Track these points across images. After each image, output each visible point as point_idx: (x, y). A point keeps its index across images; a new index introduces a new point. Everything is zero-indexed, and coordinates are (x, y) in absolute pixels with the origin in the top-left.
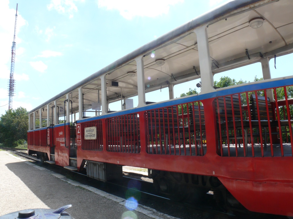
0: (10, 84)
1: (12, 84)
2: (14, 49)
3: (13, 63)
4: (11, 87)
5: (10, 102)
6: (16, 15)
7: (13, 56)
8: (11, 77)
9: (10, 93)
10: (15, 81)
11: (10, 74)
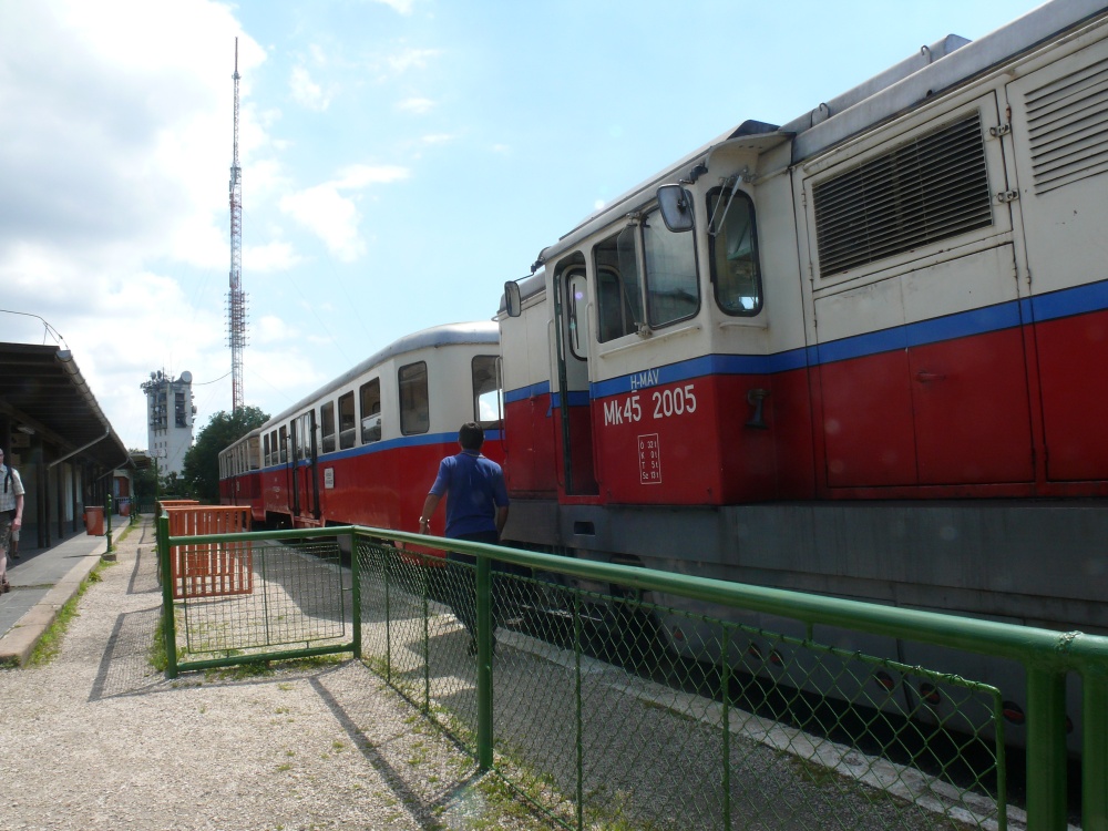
0: (232, 309)
1: (237, 307)
2: (236, 191)
3: (236, 237)
4: (237, 318)
5: (235, 366)
6: (236, 77)
7: (236, 214)
8: (233, 286)
9: (232, 338)
10: (246, 298)
11: (231, 274)
